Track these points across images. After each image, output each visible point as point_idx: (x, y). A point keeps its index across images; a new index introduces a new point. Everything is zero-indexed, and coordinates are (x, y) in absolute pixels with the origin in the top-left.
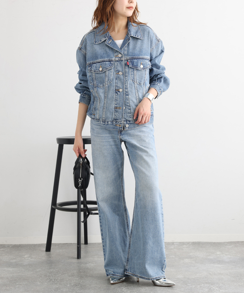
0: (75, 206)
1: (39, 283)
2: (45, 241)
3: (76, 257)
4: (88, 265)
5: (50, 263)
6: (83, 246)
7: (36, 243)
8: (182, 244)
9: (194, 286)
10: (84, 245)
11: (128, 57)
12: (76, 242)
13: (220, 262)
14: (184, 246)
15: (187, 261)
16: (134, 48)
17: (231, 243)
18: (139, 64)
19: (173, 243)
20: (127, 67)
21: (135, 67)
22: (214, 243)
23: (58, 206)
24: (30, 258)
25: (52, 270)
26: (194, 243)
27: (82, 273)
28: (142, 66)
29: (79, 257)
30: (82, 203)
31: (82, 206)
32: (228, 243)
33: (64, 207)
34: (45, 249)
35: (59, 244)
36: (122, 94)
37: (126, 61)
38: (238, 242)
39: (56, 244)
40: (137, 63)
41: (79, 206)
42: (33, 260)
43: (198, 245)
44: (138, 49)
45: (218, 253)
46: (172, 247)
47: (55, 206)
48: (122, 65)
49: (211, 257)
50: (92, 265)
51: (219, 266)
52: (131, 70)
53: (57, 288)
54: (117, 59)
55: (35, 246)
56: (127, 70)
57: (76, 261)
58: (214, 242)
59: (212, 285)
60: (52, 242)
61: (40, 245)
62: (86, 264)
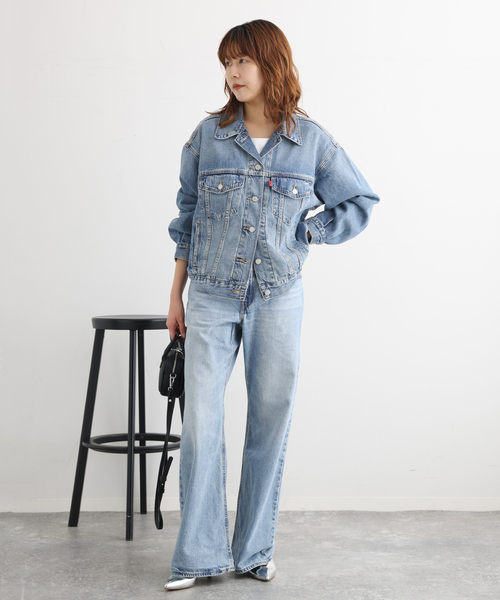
0: (124, 444)
1: (53, 585)
2: (67, 508)
3: (125, 536)
4: (146, 552)
5: (77, 548)
6: (137, 518)
7: (51, 511)
8: (320, 514)
9: (337, 592)
10: (140, 515)
11: (272, 173)
12: (125, 510)
13: (387, 548)
14: (324, 518)
15: (326, 545)
16: (285, 158)
17: (408, 513)
18: (290, 188)
19: (302, 513)
20: (267, 190)
21: (282, 192)
22: (378, 513)
23: (93, 443)
24: (38, 539)
25: (78, 560)
26: (341, 514)
27: (133, 567)
28: (295, 192)
29: (129, 536)
30: (137, 437)
31: (137, 444)
32: (404, 513)
33: (104, 444)
34: (67, 522)
35: (93, 514)
36: (253, 237)
37: (267, 180)
38: (421, 512)
39: (87, 514)
40: (287, 184)
41: (131, 444)
42: (44, 541)
43: (348, 516)
44: (291, 159)
45: (384, 531)
46: (301, 520)
47: (87, 442)
48: (259, 185)
49: (371, 539)
50: (154, 551)
51: (386, 554)
52: (274, 196)
53: (87, 593)
54: (252, 172)
55: (49, 516)
56: (267, 193)
57: (124, 543)
58: (377, 510)
59: (370, 589)
60: (81, 510)
61: (58, 515)
62: (142, 549)
